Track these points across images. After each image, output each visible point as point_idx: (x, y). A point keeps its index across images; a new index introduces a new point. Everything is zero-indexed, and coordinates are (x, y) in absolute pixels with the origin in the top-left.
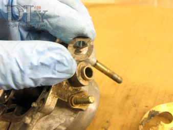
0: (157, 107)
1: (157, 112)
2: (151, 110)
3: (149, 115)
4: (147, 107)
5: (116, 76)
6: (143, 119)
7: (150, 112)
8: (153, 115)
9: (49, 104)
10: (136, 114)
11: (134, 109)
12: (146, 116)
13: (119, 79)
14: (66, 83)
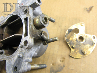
0: (71, 27)
1: (72, 29)
2: (69, 29)
3: (68, 31)
4: (66, 26)
5: (52, 19)
6: (66, 34)
7: (68, 30)
8: (70, 31)
9: (31, 42)
10: (61, 31)
11: (60, 28)
12: (67, 32)
13: (54, 20)
14: (35, 28)
